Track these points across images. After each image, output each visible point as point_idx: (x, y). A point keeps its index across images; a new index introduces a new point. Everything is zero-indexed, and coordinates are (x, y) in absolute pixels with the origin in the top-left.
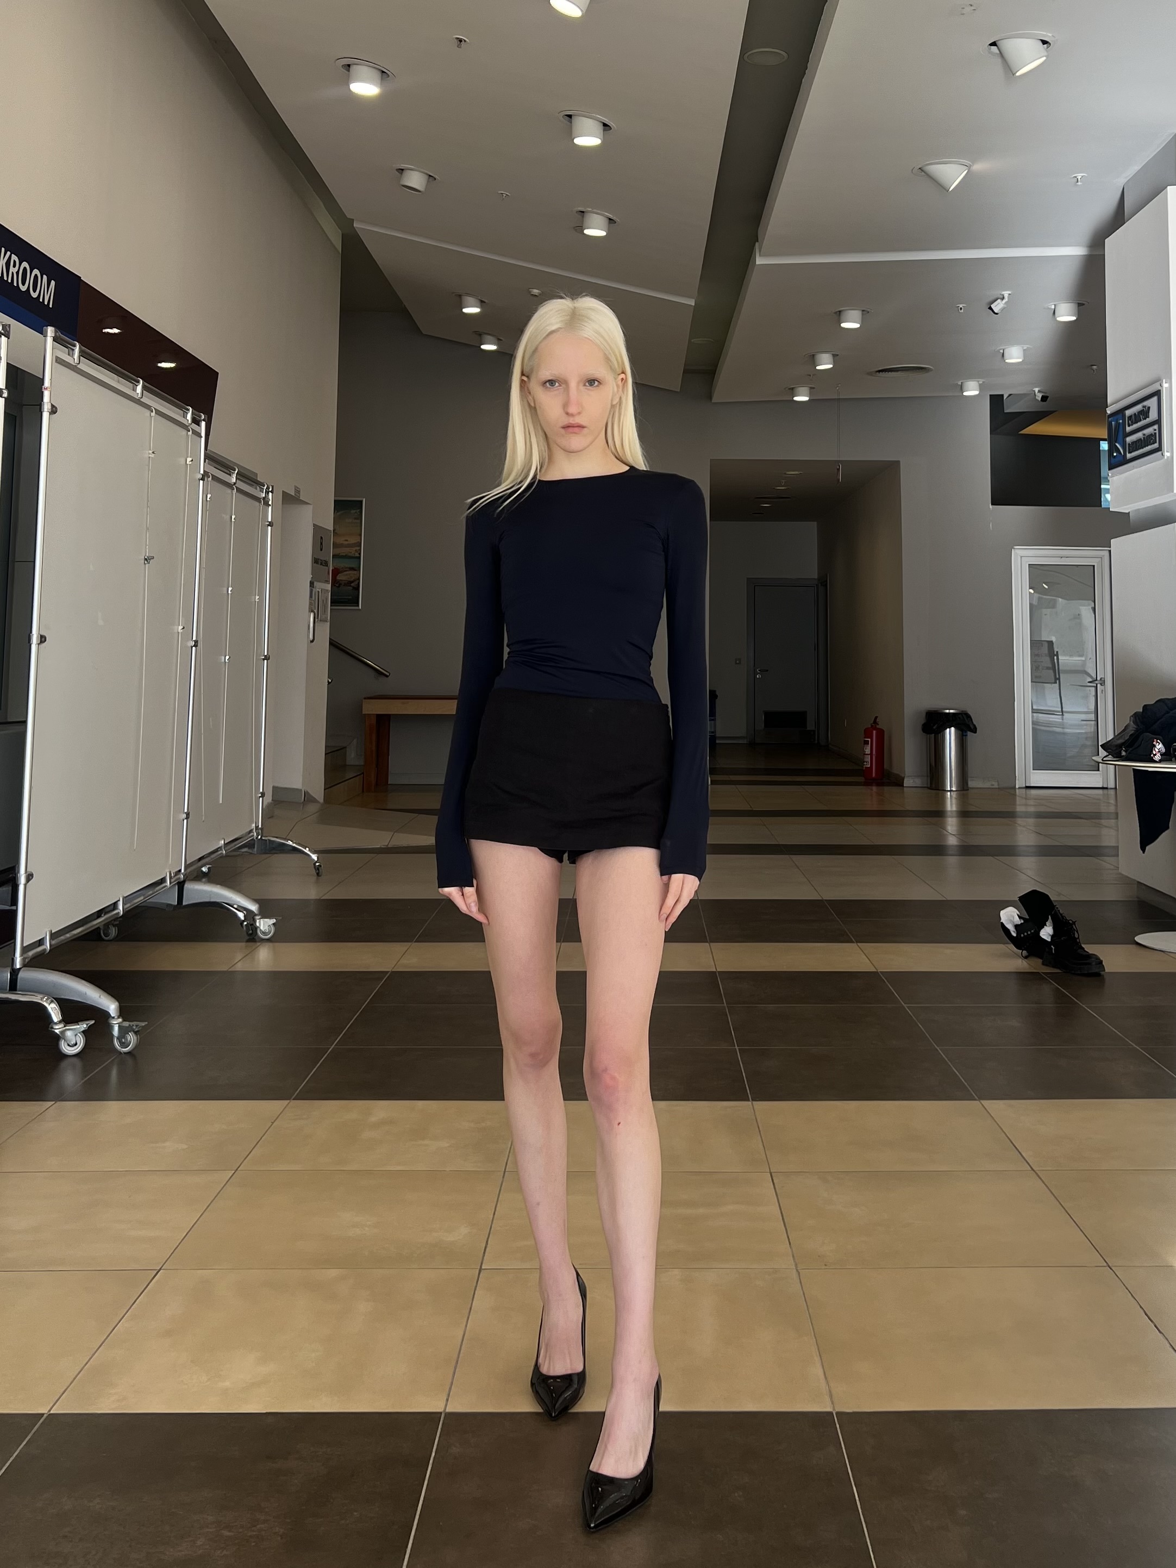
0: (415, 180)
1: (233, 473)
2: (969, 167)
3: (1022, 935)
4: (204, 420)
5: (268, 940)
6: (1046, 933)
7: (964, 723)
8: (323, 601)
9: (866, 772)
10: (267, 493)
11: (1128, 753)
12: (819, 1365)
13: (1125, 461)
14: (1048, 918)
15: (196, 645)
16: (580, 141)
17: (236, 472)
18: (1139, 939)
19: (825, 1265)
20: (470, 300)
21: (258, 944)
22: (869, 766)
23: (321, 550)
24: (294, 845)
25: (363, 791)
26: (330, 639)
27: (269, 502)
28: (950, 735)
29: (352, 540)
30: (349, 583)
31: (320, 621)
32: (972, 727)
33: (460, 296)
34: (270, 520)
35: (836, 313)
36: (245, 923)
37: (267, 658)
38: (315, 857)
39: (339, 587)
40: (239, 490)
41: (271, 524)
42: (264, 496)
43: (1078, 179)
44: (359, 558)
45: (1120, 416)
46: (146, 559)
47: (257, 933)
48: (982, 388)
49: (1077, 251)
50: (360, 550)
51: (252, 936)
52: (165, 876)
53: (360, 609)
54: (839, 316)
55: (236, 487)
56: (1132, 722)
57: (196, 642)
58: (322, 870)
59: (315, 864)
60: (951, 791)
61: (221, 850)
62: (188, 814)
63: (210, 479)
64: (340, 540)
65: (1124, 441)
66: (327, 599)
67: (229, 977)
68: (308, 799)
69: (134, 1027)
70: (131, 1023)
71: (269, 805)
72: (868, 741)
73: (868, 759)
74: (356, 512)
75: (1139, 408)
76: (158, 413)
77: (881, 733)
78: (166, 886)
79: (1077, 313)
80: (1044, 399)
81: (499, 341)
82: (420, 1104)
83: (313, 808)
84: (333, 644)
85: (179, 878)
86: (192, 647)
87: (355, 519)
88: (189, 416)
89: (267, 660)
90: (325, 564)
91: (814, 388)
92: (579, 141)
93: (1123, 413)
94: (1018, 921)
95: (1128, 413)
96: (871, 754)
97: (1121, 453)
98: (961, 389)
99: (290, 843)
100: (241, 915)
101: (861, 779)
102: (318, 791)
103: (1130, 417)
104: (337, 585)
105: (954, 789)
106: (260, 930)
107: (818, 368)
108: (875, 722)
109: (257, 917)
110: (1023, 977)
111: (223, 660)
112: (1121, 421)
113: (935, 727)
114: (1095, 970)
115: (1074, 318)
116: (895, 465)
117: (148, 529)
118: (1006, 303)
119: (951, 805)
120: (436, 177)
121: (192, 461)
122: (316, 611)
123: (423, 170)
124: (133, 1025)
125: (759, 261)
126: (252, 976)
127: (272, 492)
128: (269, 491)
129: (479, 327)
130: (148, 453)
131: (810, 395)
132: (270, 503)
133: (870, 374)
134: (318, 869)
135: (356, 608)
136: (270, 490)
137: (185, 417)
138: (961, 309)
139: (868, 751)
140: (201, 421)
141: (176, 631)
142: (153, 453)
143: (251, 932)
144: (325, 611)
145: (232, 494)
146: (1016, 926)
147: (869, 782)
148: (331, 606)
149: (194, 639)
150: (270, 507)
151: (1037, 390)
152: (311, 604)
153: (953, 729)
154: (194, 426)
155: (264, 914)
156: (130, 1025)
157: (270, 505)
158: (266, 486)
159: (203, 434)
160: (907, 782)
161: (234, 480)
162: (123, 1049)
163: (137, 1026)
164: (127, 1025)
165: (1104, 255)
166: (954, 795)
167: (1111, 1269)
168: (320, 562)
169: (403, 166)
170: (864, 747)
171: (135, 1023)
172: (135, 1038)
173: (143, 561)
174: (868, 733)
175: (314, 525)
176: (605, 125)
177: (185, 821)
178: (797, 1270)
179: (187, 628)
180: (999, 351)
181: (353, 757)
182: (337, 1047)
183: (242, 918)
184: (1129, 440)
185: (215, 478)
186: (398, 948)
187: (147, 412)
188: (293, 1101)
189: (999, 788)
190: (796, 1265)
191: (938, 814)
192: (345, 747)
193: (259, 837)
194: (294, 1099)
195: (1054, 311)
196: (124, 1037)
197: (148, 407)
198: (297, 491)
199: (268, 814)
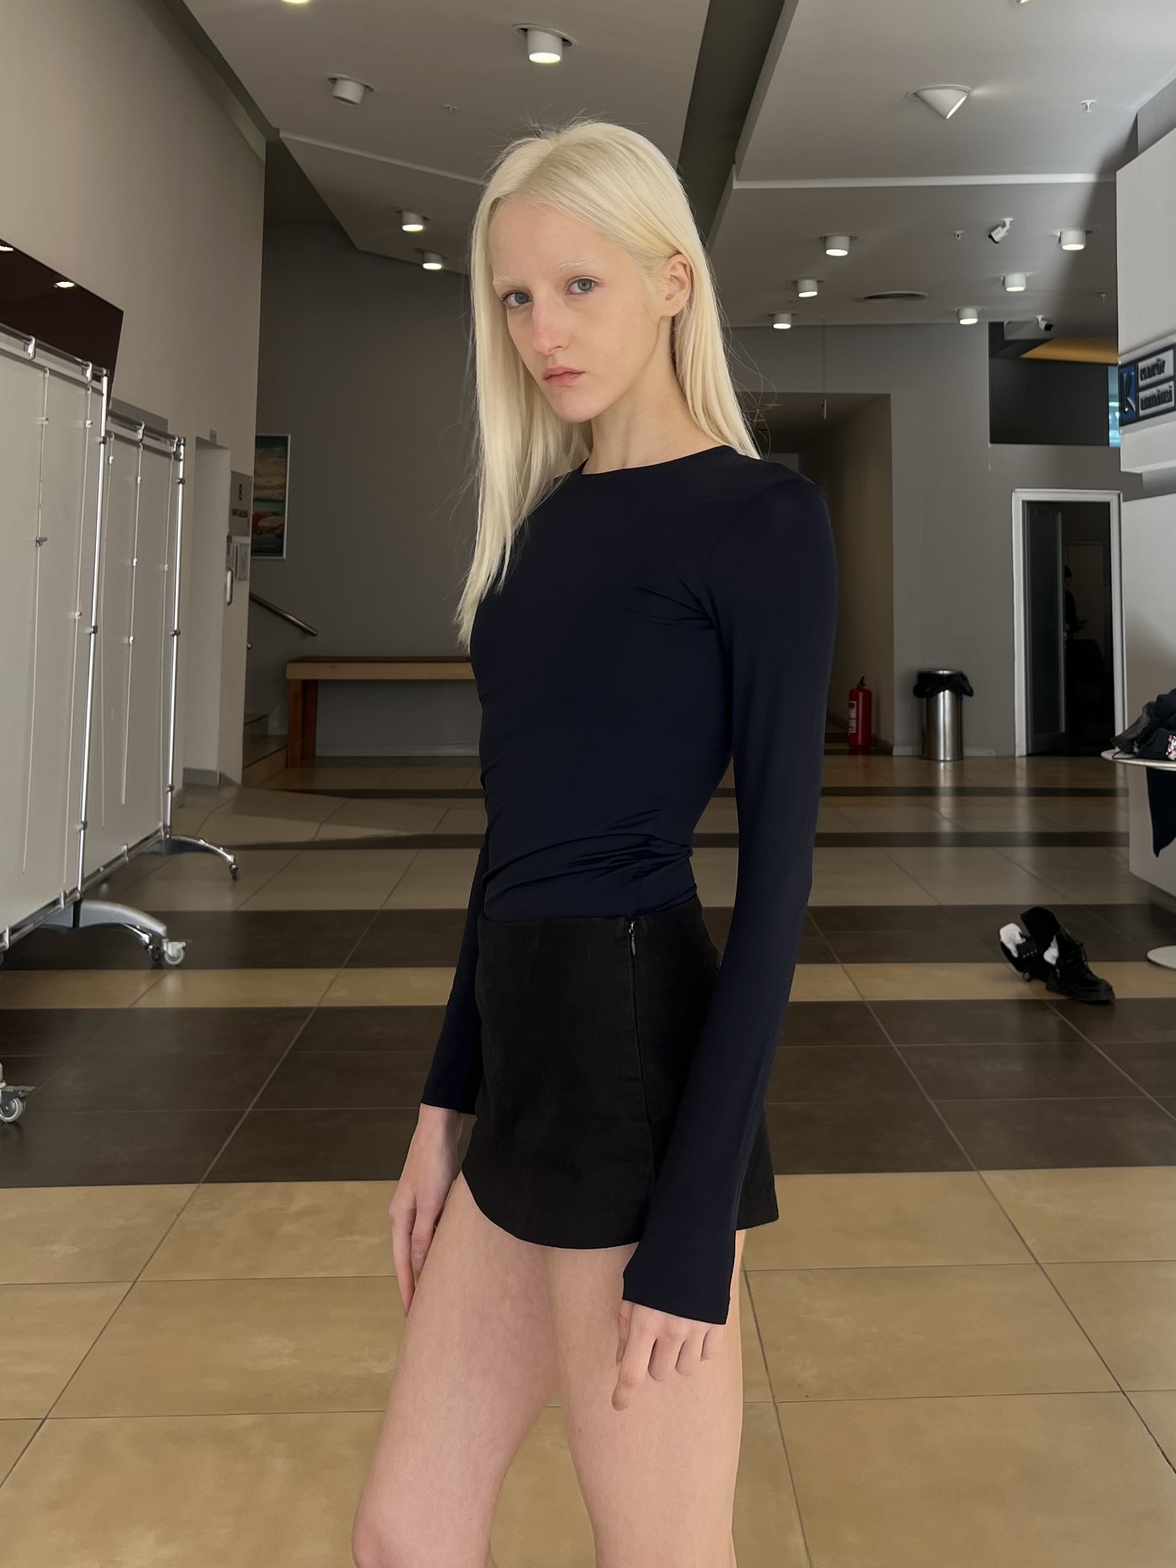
0: (350, 91)
1: (139, 429)
2: (968, 93)
3: (1024, 956)
4: (106, 375)
5: (178, 967)
6: (1051, 955)
7: (959, 686)
8: (242, 557)
9: (851, 739)
10: (178, 446)
11: (1141, 749)
12: (799, 1533)
13: (1138, 419)
14: (1053, 939)
15: (94, 632)
16: (537, 58)
17: (143, 427)
18: (1153, 955)
19: (807, 1396)
20: (413, 216)
21: (165, 971)
22: (854, 732)
23: (240, 499)
24: (207, 845)
25: (287, 766)
26: (250, 593)
27: (180, 456)
28: (945, 699)
29: (276, 482)
30: (272, 530)
31: (239, 579)
32: (968, 689)
33: (400, 212)
34: (181, 476)
35: (821, 238)
36: (151, 947)
37: (177, 633)
38: (230, 858)
39: (260, 534)
40: (146, 447)
41: (182, 481)
42: (175, 450)
43: (1087, 106)
44: (283, 502)
45: (1132, 367)
46: (38, 541)
47: (164, 959)
48: (979, 316)
49: (1085, 178)
50: (285, 493)
51: (158, 962)
52: (59, 896)
53: (283, 560)
54: (824, 243)
55: (142, 444)
56: (1145, 715)
57: (95, 628)
58: (239, 873)
59: (231, 867)
60: (944, 761)
61: (125, 856)
62: (85, 824)
63: (113, 439)
64: (263, 482)
65: (1136, 395)
66: (246, 553)
67: (131, 1015)
68: (224, 781)
69: (20, 1093)
70: (17, 1088)
71: (179, 794)
72: (854, 704)
73: (853, 723)
74: (280, 450)
75: (1152, 361)
76: (53, 373)
77: (868, 695)
78: (60, 908)
79: (1084, 241)
80: (1048, 327)
81: (443, 260)
82: (349, 1186)
83: (228, 793)
84: (253, 599)
85: (76, 897)
86: (90, 634)
87: (280, 457)
88: (89, 373)
89: (177, 635)
90: (244, 514)
91: (796, 314)
92: (535, 58)
93: (1135, 365)
94: (1019, 940)
95: (1142, 365)
96: (857, 718)
97: (1133, 409)
98: (959, 316)
99: (202, 842)
100: (146, 938)
101: (845, 747)
102: (235, 773)
103: (1143, 371)
104: (259, 532)
105: (948, 758)
106: (168, 955)
107: (801, 295)
108: (862, 682)
109: (165, 941)
110: (1025, 1005)
111: (126, 641)
112: (1133, 374)
113: (927, 690)
114: (1104, 997)
115: (1081, 247)
116: (886, 398)
117: (40, 506)
118: (1007, 231)
119: (945, 779)
120: (373, 87)
121: (92, 423)
122: (234, 569)
123: (358, 80)
124: (18, 1091)
125: (737, 185)
126: (158, 1015)
127: (184, 445)
128: (180, 445)
129: (421, 247)
130: (41, 420)
131: (792, 322)
132: (182, 457)
133: (857, 300)
134: (234, 872)
135: (280, 558)
136: (182, 442)
137: (84, 373)
138: (958, 236)
139: (853, 715)
140: (103, 376)
141: (72, 618)
142: (47, 419)
143: (157, 957)
144: (244, 568)
145: (138, 452)
146: (1018, 947)
147: (854, 750)
148: (251, 555)
149: (93, 624)
150: (181, 463)
151: (1040, 317)
152: (228, 561)
153: (947, 692)
154: (95, 384)
155: (172, 937)
156: (14, 1091)
157: (181, 460)
158: (177, 440)
159: (105, 391)
160: (897, 751)
161: (140, 437)
162: (7, 1118)
163: (23, 1091)
164: (12, 1091)
165: (1115, 183)
166: (949, 766)
167: (1125, 1395)
168: (238, 513)
169: (336, 75)
170: (848, 710)
171: (21, 1088)
172: (21, 1104)
173: (35, 543)
174: (853, 695)
175: (233, 472)
176: (564, 40)
177: (82, 832)
178: (775, 1404)
179: (85, 614)
180: (999, 279)
181: (276, 726)
182: (256, 1110)
183: (147, 941)
184: (1142, 395)
185: (118, 437)
186: (324, 976)
187: (40, 374)
188: (204, 1184)
189: (997, 757)
190: (774, 1397)
191: (930, 791)
192: (266, 716)
193: (168, 836)
194: (204, 1182)
195: (1060, 238)
196: (8, 1104)
197: (42, 368)
198: (213, 435)
199: (178, 805)
